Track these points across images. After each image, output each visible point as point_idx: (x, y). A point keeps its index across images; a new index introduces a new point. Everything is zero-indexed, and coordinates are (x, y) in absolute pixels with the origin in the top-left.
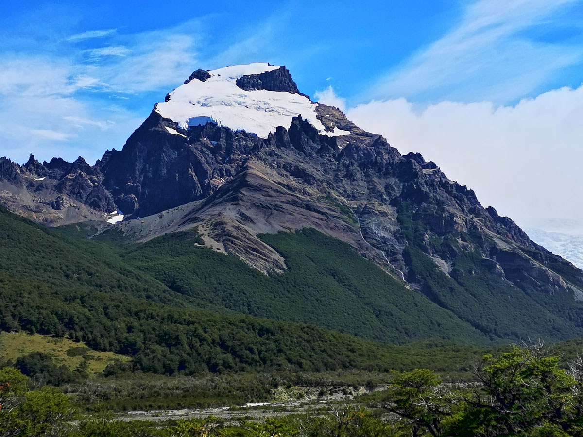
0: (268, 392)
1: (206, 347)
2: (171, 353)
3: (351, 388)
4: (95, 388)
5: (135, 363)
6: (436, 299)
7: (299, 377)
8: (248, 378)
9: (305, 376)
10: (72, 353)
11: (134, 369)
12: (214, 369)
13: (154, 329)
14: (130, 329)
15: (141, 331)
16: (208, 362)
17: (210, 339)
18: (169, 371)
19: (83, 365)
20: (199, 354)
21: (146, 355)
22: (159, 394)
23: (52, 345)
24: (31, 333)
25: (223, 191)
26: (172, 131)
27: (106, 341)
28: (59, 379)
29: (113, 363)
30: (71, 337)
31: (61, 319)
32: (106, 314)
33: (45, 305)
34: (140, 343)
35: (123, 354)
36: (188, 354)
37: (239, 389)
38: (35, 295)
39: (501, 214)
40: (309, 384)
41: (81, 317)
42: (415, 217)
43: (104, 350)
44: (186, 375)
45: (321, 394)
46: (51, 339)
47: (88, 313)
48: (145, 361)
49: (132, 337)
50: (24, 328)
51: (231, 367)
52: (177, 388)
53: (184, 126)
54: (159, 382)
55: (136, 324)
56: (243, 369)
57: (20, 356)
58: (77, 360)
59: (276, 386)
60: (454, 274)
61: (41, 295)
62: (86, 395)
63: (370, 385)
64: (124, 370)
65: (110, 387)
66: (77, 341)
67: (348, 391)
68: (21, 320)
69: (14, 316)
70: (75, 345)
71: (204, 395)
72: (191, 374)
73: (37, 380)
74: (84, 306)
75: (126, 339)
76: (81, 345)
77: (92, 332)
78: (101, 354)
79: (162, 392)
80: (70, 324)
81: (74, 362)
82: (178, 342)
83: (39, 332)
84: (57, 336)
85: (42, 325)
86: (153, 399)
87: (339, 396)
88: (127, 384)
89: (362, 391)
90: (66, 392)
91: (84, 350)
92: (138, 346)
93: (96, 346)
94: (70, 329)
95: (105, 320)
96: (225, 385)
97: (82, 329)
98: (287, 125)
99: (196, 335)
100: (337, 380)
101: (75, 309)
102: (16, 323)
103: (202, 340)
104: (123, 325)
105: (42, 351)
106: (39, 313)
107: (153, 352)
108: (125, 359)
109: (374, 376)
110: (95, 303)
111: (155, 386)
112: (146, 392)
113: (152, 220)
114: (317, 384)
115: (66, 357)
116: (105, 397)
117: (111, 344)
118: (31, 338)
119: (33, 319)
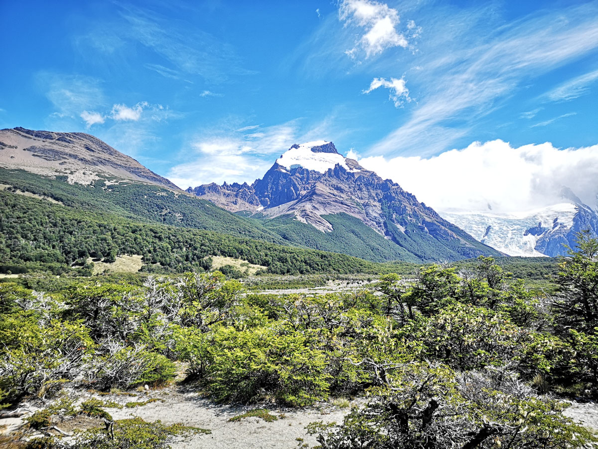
0: (325, 282)
1: (299, 263)
2: (284, 265)
3: (361, 281)
4: (252, 280)
5: (269, 269)
6: (398, 243)
7: (338, 276)
8: (317, 276)
9: (341, 276)
10: (242, 265)
11: (268, 272)
12: (302, 272)
13: (276, 255)
14: (266, 255)
15: (271, 256)
16: (299, 269)
17: (300, 260)
18: (283, 273)
19: (247, 270)
20: (295, 266)
21: (273, 266)
22: (279, 283)
23: (234, 262)
24: (226, 257)
25: (305, 196)
26: (284, 171)
27: (257, 260)
28: (237, 276)
29: (259, 269)
30: (242, 258)
31: (238, 251)
32: (256, 249)
33: (231, 245)
34: (270, 261)
35: (264, 265)
36: (291, 266)
37: (312, 281)
38: (227, 241)
39: (427, 206)
40: (343, 279)
41: (246, 250)
42: (389, 207)
43: (256, 264)
44: (290, 275)
45: (348, 284)
46: (234, 259)
47: (249, 248)
48: (273, 268)
49: (267, 259)
50: (222, 254)
51: (309, 272)
52: (286, 280)
53: (289, 168)
54: (279, 278)
55: (269, 253)
56: (314, 273)
57: (221, 266)
58: (245, 268)
59: (328, 280)
60: (406, 232)
61: (229, 241)
62: (248, 283)
63: (369, 280)
64: (264, 272)
65: (258, 280)
66: (244, 260)
67: (359, 282)
68: (221, 251)
69: (218, 250)
70: (244, 262)
71: (298, 284)
72: (292, 274)
73: (228, 276)
74: (247, 246)
75: (265, 259)
76: (246, 262)
77: (250, 257)
78: (255, 266)
79: (280, 282)
80: (241, 253)
81: (243, 269)
82: (287, 261)
83: (229, 256)
84: (236, 258)
85: (230, 253)
86: (276, 285)
87: (356, 285)
88: (265, 278)
89: (366, 282)
90: (240, 281)
91: (248, 264)
92: (270, 262)
93: (252, 263)
94: (241, 255)
95: (256, 251)
96: (306, 279)
97: (246, 255)
98: (333, 168)
99: (295, 258)
100: (355, 278)
101: (244, 247)
102: (219, 253)
103: (297, 260)
104: (264, 254)
105: (230, 264)
106: (229, 248)
107: (276, 265)
108: (264, 268)
109: (371, 276)
110: (252, 244)
111: (277, 280)
112: (273, 282)
113: (276, 209)
114: (346, 279)
115: (240, 267)
116: (257, 284)
117: (258, 261)
118: (225, 259)
119: (226, 251)
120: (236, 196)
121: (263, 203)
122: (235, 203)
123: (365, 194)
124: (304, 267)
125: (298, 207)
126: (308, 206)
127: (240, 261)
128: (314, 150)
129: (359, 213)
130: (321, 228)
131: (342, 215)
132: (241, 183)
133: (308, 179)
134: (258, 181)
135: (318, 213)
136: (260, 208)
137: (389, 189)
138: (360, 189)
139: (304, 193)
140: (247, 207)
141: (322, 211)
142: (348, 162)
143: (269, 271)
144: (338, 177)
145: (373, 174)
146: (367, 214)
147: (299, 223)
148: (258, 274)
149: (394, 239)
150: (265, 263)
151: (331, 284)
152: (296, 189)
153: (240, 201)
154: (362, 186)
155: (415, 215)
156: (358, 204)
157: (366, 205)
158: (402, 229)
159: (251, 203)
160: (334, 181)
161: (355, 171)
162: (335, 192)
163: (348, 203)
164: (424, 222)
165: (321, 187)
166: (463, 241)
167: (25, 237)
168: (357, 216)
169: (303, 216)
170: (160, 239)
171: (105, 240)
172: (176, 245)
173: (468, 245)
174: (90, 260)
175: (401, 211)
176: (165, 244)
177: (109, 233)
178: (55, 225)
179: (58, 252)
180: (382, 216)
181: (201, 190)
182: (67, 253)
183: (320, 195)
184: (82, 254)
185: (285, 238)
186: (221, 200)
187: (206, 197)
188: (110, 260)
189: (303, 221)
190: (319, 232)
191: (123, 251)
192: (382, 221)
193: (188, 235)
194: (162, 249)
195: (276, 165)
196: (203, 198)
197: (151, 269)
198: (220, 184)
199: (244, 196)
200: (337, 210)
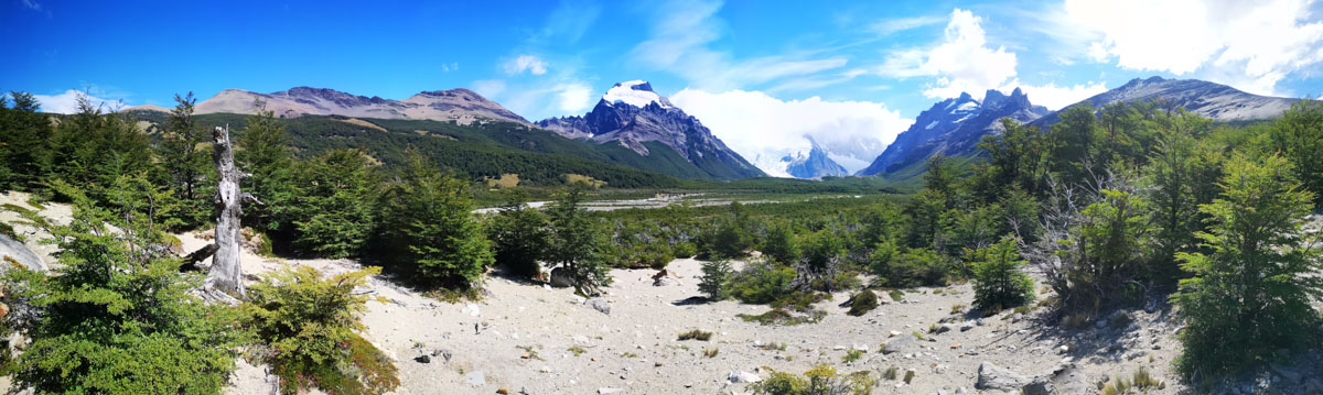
0: (654, 195)
1: (631, 180)
2: (620, 181)
6: (698, 165)
7: (663, 190)
9: (665, 190)
10: (590, 180)
13: (614, 173)
14: (606, 174)
15: (609, 174)
16: (631, 184)
17: (632, 178)
19: (594, 185)
20: (629, 182)
23: (584, 178)
24: (577, 174)
25: (627, 126)
26: (609, 105)
27: (600, 177)
30: (589, 175)
31: (585, 170)
32: (598, 168)
33: (579, 165)
34: (611, 178)
36: (625, 182)
37: (645, 194)
39: (718, 138)
40: (666, 193)
41: (591, 169)
42: (692, 138)
46: (583, 176)
47: (593, 168)
49: (608, 176)
50: (575, 172)
52: (628, 193)
53: (613, 103)
54: (620, 190)
55: (608, 171)
57: (575, 181)
59: (656, 193)
60: (703, 157)
68: (574, 170)
69: (571, 169)
70: (590, 178)
71: (635, 195)
72: (627, 188)
75: (606, 176)
76: (592, 178)
77: (595, 174)
80: (588, 171)
82: (621, 178)
83: (580, 174)
84: (585, 175)
85: (580, 172)
91: (593, 180)
94: (589, 173)
95: (598, 171)
96: (642, 193)
97: (592, 173)
98: (649, 103)
99: (627, 176)
103: (629, 178)
105: (581, 180)
107: (614, 181)
108: (606, 183)
110: (594, 164)
113: (604, 136)
115: (588, 182)
118: (577, 176)
119: (577, 169)
120: (572, 126)
121: (593, 131)
122: (572, 132)
123: (675, 126)
124: (635, 183)
125: (621, 135)
126: (630, 135)
127: (588, 178)
128: (633, 88)
129: (670, 141)
130: (640, 152)
131: (657, 142)
132: (575, 116)
133: (629, 112)
134: (589, 114)
135: (638, 140)
136: (591, 135)
137: (693, 124)
138: (671, 123)
139: (626, 123)
140: (581, 134)
141: (640, 139)
142: (661, 99)
143: (610, 185)
144: (653, 112)
145: (681, 111)
146: (676, 142)
147: (623, 148)
148: (602, 187)
149: (695, 162)
150: (606, 180)
151: (659, 197)
152: (619, 120)
153: (575, 130)
154: (672, 120)
155: (710, 145)
156: (669, 134)
157: (675, 135)
158: (700, 155)
159: (584, 131)
160: (650, 115)
161: (666, 107)
162: (651, 124)
163: (662, 133)
164: (716, 150)
165: (639, 119)
166: (742, 165)
167: (446, 164)
168: (669, 144)
169: (626, 142)
170: (528, 162)
171: (492, 164)
172: (540, 166)
173: (746, 167)
174: (486, 178)
175: (700, 141)
176: (531, 166)
177: (494, 161)
178: (461, 155)
179: (466, 173)
180: (686, 144)
181: (544, 123)
182: (472, 173)
183: (638, 126)
184: (481, 174)
185: (612, 158)
186: (560, 130)
187: (549, 128)
188: (498, 178)
189: (627, 146)
190: (638, 155)
191: (506, 172)
192: (686, 148)
193: (547, 159)
194: (531, 169)
195: (603, 100)
196: (547, 129)
197: (525, 184)
198: (559, 117)
199: (578, 126)
200: (652, 138)
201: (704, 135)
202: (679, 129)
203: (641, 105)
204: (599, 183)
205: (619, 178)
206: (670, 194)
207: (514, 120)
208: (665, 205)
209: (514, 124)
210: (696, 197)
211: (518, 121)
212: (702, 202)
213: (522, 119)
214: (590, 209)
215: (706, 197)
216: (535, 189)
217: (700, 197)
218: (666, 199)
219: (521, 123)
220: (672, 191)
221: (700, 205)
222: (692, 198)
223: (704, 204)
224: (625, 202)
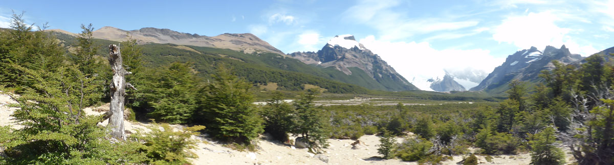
25: (341, 59)
26: (331, 47)
53: (334, 46)
66: (318, 86)
98: (353, 47)
113: (326, 64)
121: (321, 61)
123: (366, 59)
124: (343, 90)
125: (337, 63)
126: (341, 63)
127: (316, 87)
128: (345, 38)
129: (364, 68)
130: (347, 73)
131: (356, 68)
132: (312, 51)
133: (342, 51)
135: (346, 66)
136: (320, 63)
139: (340, 57)
140: (314, 62)
141: (347, 66)
142: (360, 45)
143: (329, 91)
144: (355, 51)
145: (370, 52)
146: (367, 68)
147: (338, 70)
148: (324, 92)
150: (326, 88)
151: (356, 99)
152: (336, 55)
153: (311, 59)
154: (365, 56)
155: (386, 70)
156: (363, 64)
157: (367, 64)
158: (380, 76)
159: (316, 60)
160: (353, 53)
161: (362, 49)
162: (354, 58)
163: (359, 63)
165: (348, 55)
166: (404, 82)
168: (363, 69)
169: (339, 67)
170: (283, 76)
172: (290, 79)
173: (407, 84)
175: (381, 68)
176: (285, 79)
180: (373, 69)
181: (294, 54)
183: (346, 59)
185: (331, 76)
186: (302, 59)
187: (296, 57)
189: (339, 69)
190: (346, 75)
192: (373, 72)
193: (294, 75)
194: (284, 81)
195: (327, 44)
196: (295, 58)
197: (281, 89)
198: (302, 52)
199: (313, 57)
200: (354, 65)
201: (383, 65)
202: (369, 61)
203: (348, 48)
204: (323, 90)
205: (334, 87)
206: (363, 98)
207: (275, 52)
208: (359, 104)
209: (276, 54)
210: (377, 100)
211: (278, 53)
212: (381, 103)
213: (280, 52)
214: (316, 105)
215: (383, 100)
216: (287, 92)
217: (380, 100)
218: (360, 100)
219: (280, 53)
220: (363, 95)
221: (380, 105)
222: (375, 100)
223: (382, 104)
224: (337, 101)
